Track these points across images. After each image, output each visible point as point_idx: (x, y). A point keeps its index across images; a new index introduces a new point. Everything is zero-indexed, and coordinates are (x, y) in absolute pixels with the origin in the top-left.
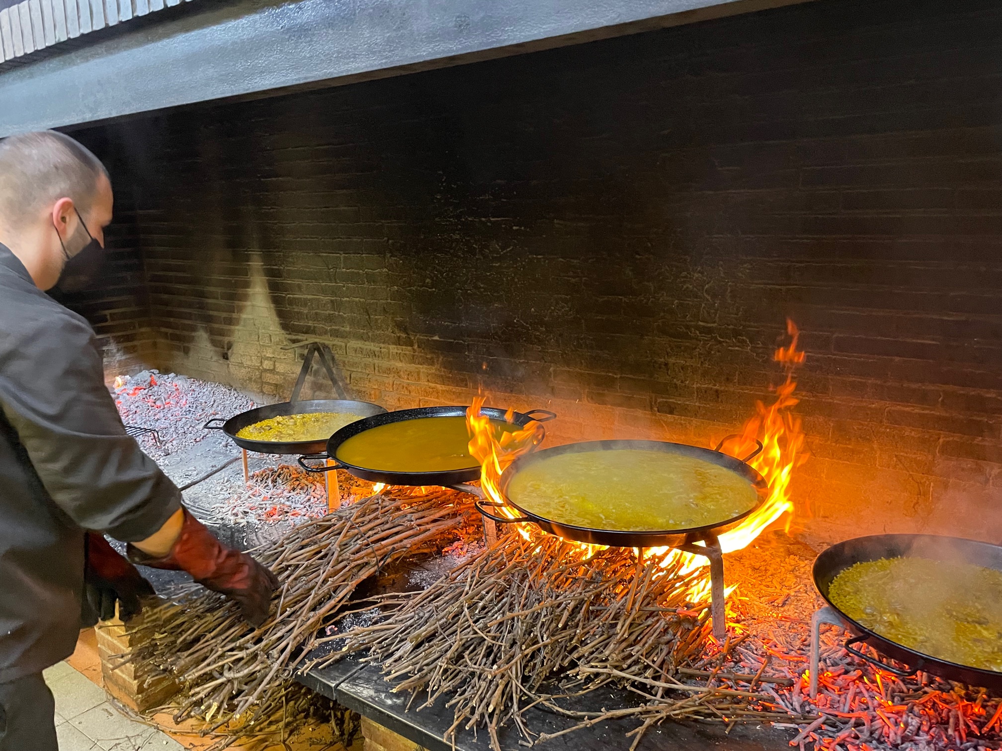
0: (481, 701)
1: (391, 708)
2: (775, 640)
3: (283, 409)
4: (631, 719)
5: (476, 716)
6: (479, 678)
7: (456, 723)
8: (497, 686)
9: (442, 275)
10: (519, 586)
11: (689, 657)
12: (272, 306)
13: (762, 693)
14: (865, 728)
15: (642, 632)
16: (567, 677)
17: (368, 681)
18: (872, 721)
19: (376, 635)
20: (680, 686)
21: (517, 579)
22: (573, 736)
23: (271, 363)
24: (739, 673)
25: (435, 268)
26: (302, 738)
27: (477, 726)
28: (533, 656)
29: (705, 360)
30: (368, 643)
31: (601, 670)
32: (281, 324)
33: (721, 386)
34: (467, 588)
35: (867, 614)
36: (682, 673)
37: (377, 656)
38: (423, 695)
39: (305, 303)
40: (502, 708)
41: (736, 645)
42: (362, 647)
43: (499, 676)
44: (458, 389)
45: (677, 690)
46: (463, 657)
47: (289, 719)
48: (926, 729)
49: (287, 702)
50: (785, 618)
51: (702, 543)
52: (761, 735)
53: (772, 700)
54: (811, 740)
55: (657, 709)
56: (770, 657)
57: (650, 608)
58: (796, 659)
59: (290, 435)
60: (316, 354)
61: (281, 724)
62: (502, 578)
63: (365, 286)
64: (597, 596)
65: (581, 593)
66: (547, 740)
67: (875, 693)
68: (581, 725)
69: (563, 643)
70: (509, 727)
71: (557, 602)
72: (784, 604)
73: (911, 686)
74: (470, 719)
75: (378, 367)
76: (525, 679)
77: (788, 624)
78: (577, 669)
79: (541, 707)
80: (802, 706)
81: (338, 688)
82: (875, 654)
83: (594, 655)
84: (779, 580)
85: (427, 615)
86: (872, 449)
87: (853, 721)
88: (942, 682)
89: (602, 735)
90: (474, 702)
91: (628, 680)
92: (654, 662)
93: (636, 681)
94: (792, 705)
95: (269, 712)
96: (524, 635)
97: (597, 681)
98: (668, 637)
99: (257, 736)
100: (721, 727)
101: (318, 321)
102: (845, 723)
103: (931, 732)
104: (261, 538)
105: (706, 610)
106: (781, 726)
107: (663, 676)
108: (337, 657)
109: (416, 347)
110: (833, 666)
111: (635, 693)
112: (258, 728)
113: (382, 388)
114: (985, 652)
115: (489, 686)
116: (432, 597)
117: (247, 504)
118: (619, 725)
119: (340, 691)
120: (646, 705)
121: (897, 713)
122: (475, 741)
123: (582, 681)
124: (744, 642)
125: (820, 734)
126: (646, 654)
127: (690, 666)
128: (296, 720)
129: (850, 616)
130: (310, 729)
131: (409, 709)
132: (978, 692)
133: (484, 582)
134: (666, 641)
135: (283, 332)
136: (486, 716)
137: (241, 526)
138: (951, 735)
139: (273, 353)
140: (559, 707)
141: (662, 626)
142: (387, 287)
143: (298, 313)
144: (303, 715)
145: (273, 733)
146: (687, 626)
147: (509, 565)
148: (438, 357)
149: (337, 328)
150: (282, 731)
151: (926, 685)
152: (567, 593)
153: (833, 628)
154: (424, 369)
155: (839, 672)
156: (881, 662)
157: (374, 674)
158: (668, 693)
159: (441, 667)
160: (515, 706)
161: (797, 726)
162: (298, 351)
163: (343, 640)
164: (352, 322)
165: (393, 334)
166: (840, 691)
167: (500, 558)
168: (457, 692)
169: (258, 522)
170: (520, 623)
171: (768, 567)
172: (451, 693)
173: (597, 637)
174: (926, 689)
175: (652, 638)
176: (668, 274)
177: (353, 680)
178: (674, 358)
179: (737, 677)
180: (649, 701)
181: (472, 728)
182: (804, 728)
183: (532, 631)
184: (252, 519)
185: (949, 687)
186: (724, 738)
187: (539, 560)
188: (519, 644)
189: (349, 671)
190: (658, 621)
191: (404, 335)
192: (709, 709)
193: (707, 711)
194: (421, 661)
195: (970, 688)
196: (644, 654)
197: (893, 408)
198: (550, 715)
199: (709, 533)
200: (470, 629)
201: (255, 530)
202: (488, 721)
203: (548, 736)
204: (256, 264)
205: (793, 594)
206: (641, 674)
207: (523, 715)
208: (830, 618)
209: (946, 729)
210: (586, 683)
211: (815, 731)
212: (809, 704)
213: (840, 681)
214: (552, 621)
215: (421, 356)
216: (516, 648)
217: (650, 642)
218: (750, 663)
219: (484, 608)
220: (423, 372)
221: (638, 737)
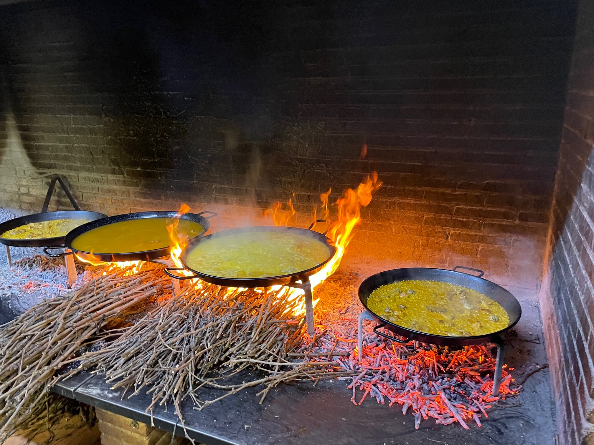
0: (170, 387)
1: (111, 399)
2: (341, 332)
3: (34, 218)
4: (261, 386)
5: (166, 397)
6: (168, 374)
7: (153, 402)
8: (179, 377)
9: (140, 129)
10: (193, 317)
11: (294, 347)
12: (24, 150)
13: (333, 362)
14: (387, 375)
15: (267, 335)
16: (223, 367)
17: (96, 384)
18: (390, 370)
19: (101, 356)
20: (288, 364)
21: (192, 313)
22: (226, 400)
23: (27, 189)
24: (321, 352)
25: (136, 124)
26: (61, 426)
27: (167, 403)
28: (202, 357)
29: (302, 178)
30: (96, 361)
31: (243, 360)
32: (31, 163)
33: (311, 193)
34: (160, 321)
35: (386, 312)
36: (290, 356)
37: (102, 369)
38: (132, 389)
39: (47, 148)
40: (183, 390)
41: (320, 337)
42: (92, 365)
43: (180, 371)
44: (155, 201)
45: (288, 366)
46: (158, 363)
47: (51, 415)
48: (418, 371)
49: (50, 405)
50: (347, 319)
51: (300, 282)
52: (332, 385)
53: (339, 365)
54: (359, 384)
55: (275, 378)
56: (338, 341)
57: (271, 321)
58: (352, 341)
59: (39, 235)
60: (57, 182)
61: (46, 419)
62: (183, 313)
63: (88, 136)
64: (240, 318)
65: (230, 317)
66: (210, 404)
67: (392, 354)
68: (230, 393)
69: (220, 347)
70: (187, 401)
71: (216, 324)
72: (346, 312)
73: (410, 349)
74: (162, 399)
75: (101, 189)
76: (197, 371)
77: (348, 322)
78: (229, 361)
79: (207, 386)
80: (354, 366)
81: (76, 391)
82: (392, 334)
83: (240, 352)
84: (344, 299)
85: (135, 340)
86: (391, 224)
87: (380, 371)
88: (426, 345)
89: (243, 398)
90: (165, 388)
91: (259, 364)
92: (273, 352)
93: (263, 364)
94: (349, 366)
95: (37, 413)
96: (196, 345)
97: (241, 367)
98: (281, 337)
99: (30, 428)
100: (311, 383)
101: (57, 160)
102: (377, 373)
103: (420, 372)
104: (22, 303)
105: (303, 319)
106: (343, 379)
107: (278, 359)
108: (75, 372)
109: (126, 175)
110: (370, 343)
111: (263, 370)
112: (30, 423)
113: (105, 202)
114: (446, 327)
115: (174, 378)
116: (139, 329)
117: (11, 281)
118: (253, 389)
119: (77, 393)
120: (269, 377)
121: (404, 364)
122: (166, 411)
123: (233, 368)
124: (325, 335)
125: (363, 380)
126: (269, 348)
127: (294, 352)
128: (56, 416)
129: (378, 314)
130: (66, 420)
131: (124, 398)
132: (444, 349)
133: (171, 316)
134: (280, 339)
135: (33, 168)
136: (173, 396)
137: (7, 296)
138: (430, 373)
139: (28, 182)
140: (218, 384)
141: (278, 331)
142: (104, 136)
143: (43, 155)
144: (61, 411)
145: (41, 425)
146: (292, 329)
147: (187, 305)
148: (141, 181)
149: (71, 164)
150: (47, 423)
151: (418, 348)
152: (223, 317)
153: (371, 323)
154: (131, 189)
155: (374, 346)
156: (395, 338)
157: (100, 380)
158: (282, 368)
159: (143, 370)
160: (191, 388)
161: (351, 378)
162: (45, 180)
163: (79, 362)
164: (81, 160)
165: (110, 168)
166: (374, 355)
167: (182, 301)
168: (154, 384)
169: (19, 293)
170: (193, 338)
171: (338, 293)
172: (150, 386)
173: (240, 341)
174: (418, 350)
175: (272, 338)
176: (279, 128)
177: (86, 385)
178: (285, 178)
179: (319, 355)
180: (271, 374)
181: (163, 404)
182: (355, 378)
183: (201, 342)
184: (15, 291)
185: (429, 348)
186: (313, 389)
187: (206, 301)
188: (193, 350)
189: (83, 380)
190: (276, 328)
191: (117, 168)
192: (304, 374)
193: (303, 376)
194: (131, 368)
195: (440, 347)
196: (268, 348)
197: (400, 201)
198: (213, 390)
199: (304, 276)
200: (162, 345)
201: (17, 298)
202: (174, 398)
203: (210, 402)
204: (11, 122)
205: (351, 306)
206: (267, 359)
207: (195, 392)
208: (368, 317)
209: (428, 370)
210: (234, 369)
211: (361, 379)
212: (358, 365)
213: (374, 351)
214: (213, 335)
215: (130, 181)
216: (192, 353)
217: (271, 340)
218: (327, 346)
219: (171, 332)
220: (132, 191)
221: (264, 395)
